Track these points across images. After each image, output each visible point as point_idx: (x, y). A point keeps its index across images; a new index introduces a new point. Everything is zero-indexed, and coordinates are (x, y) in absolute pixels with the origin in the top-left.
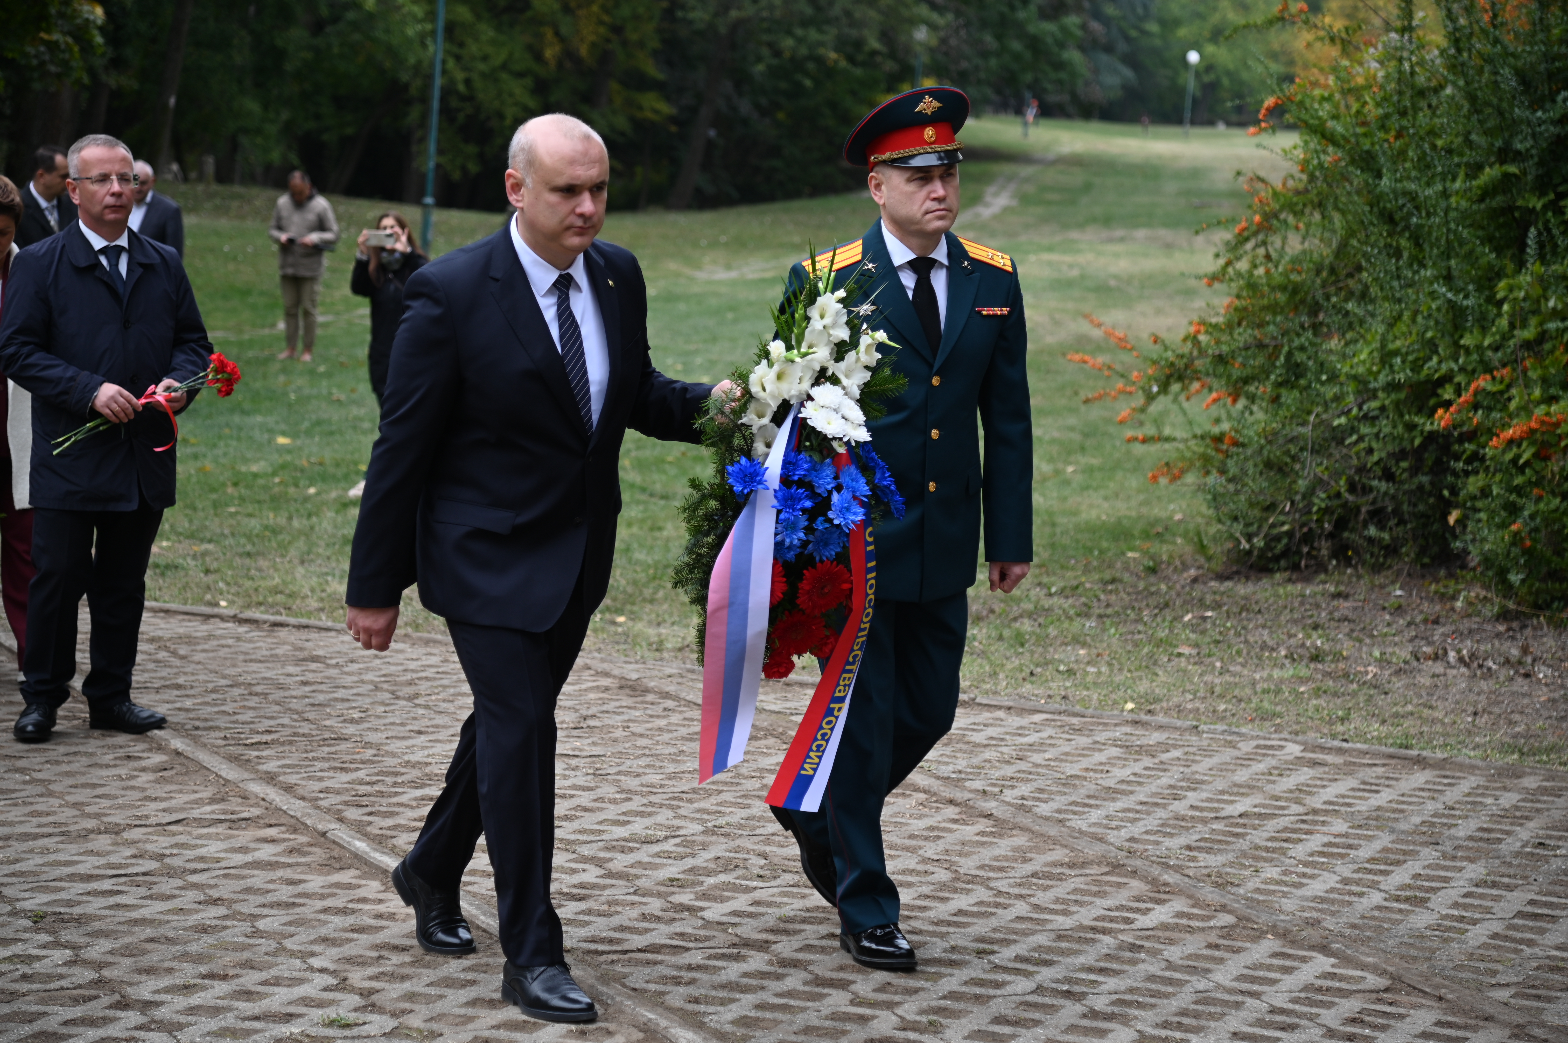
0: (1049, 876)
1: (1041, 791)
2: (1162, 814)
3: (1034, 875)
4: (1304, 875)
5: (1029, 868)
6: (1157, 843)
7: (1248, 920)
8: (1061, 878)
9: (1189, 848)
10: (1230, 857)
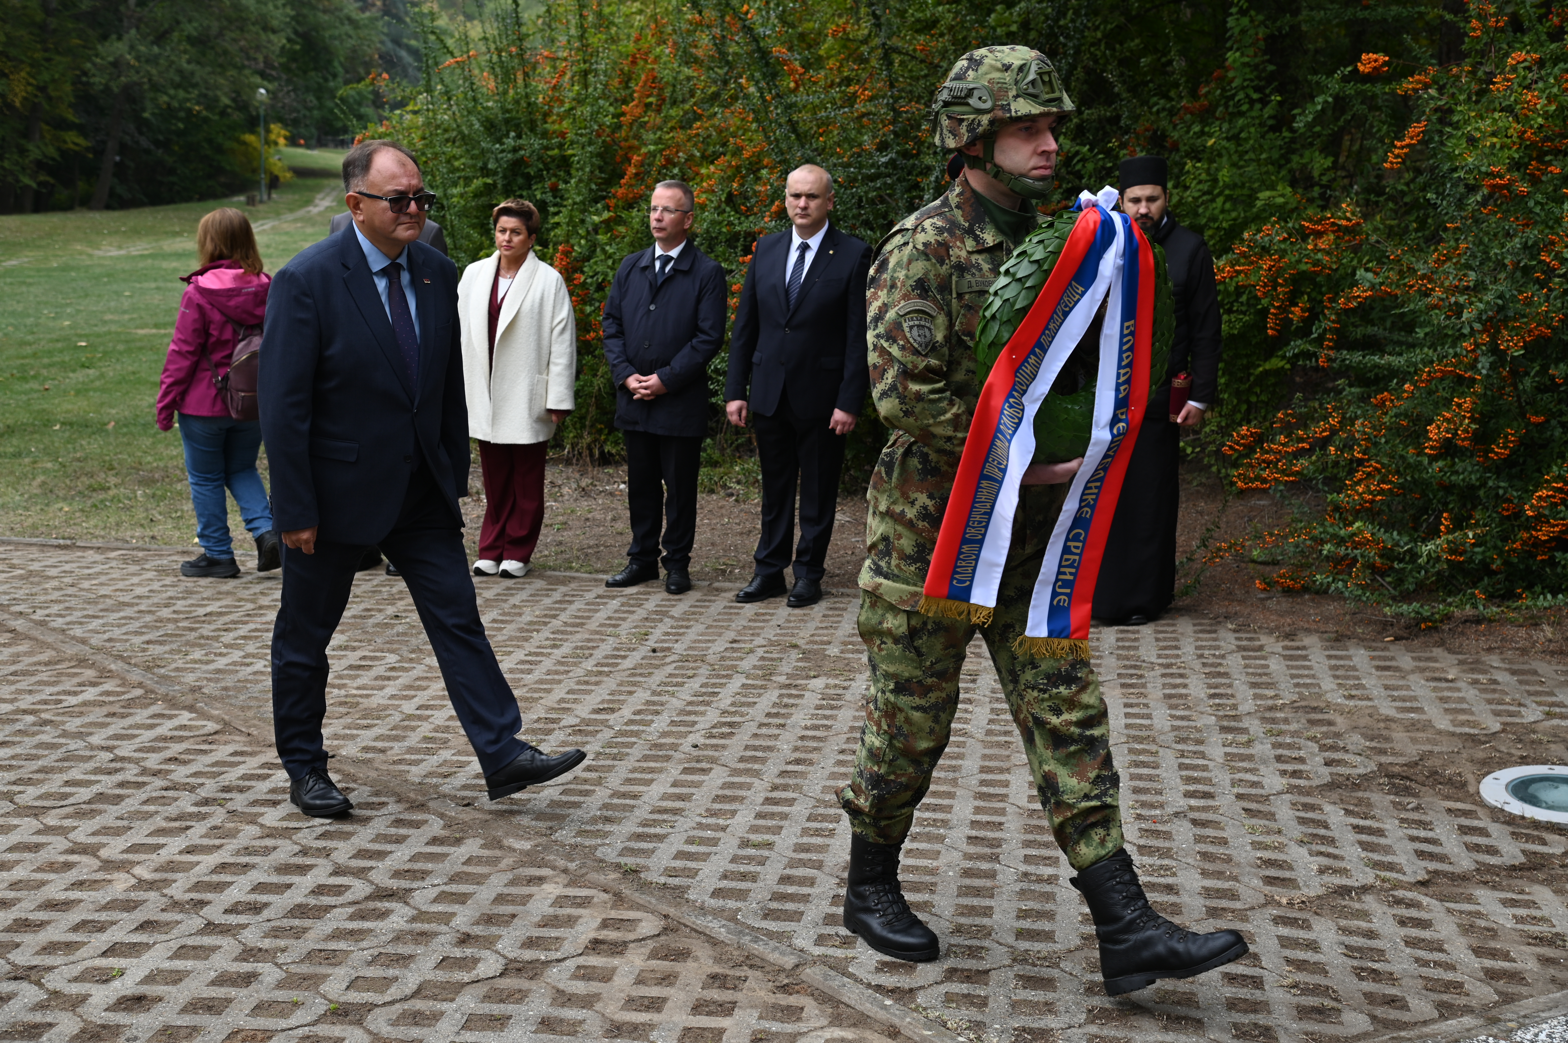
0: (25, 673)
1: (67, 608)
2: (148, 618)
3: (14, 674)
4: (221, 654)
5: (13, 668)
6: (127, 641)
7: (152, 692)
8: (32, 675)
9: (148, 642)
10: (174, 646)
